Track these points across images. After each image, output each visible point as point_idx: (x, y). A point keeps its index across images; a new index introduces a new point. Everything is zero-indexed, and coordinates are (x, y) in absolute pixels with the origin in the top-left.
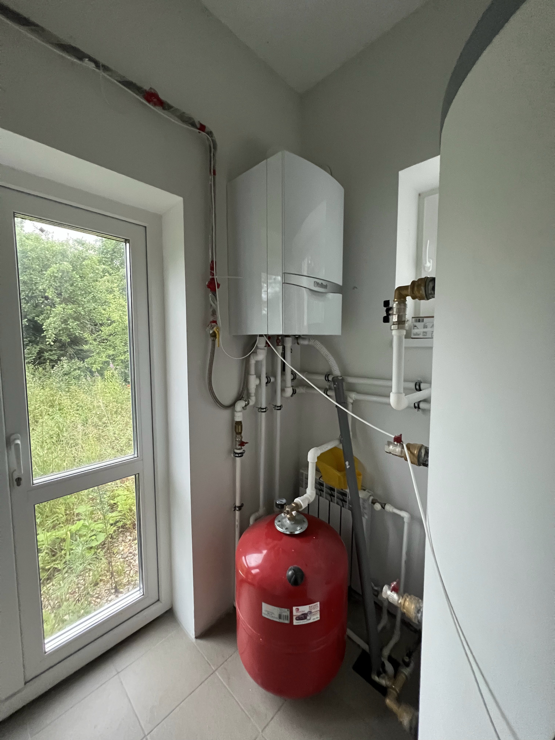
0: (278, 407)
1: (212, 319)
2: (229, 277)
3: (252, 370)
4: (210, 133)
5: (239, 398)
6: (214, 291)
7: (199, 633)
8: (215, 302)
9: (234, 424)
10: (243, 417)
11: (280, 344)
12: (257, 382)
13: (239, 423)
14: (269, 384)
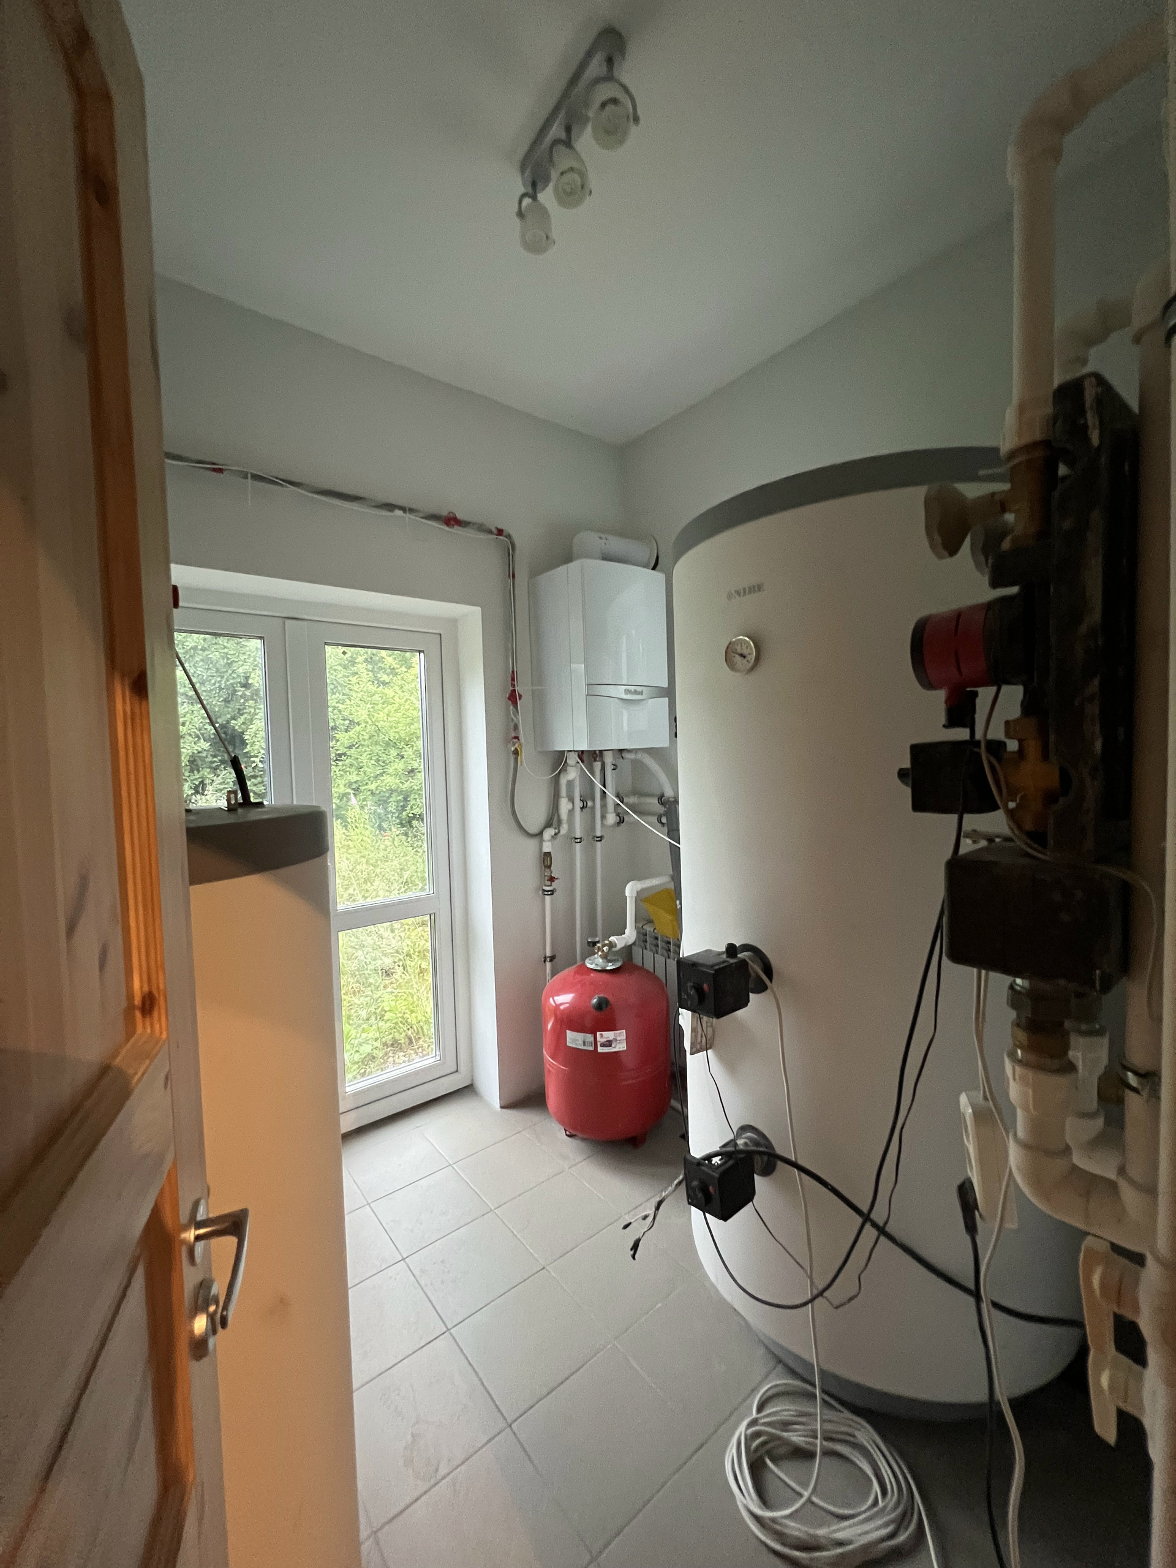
0: (597, 837)
1: (513, 735)
2: (534, 688)
3: (563, 791)
4: (509, 536)
5: (548, 825)
6: (515, 704)
7: (504, 1103)
8: (517, 716)
9: (542, 855)
10: (552, 848)
11: (597, 759)
12: (570, 806)
13: (548, 854)
14: (585, 810)
